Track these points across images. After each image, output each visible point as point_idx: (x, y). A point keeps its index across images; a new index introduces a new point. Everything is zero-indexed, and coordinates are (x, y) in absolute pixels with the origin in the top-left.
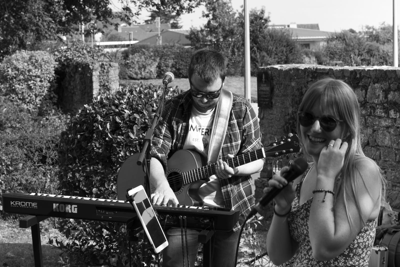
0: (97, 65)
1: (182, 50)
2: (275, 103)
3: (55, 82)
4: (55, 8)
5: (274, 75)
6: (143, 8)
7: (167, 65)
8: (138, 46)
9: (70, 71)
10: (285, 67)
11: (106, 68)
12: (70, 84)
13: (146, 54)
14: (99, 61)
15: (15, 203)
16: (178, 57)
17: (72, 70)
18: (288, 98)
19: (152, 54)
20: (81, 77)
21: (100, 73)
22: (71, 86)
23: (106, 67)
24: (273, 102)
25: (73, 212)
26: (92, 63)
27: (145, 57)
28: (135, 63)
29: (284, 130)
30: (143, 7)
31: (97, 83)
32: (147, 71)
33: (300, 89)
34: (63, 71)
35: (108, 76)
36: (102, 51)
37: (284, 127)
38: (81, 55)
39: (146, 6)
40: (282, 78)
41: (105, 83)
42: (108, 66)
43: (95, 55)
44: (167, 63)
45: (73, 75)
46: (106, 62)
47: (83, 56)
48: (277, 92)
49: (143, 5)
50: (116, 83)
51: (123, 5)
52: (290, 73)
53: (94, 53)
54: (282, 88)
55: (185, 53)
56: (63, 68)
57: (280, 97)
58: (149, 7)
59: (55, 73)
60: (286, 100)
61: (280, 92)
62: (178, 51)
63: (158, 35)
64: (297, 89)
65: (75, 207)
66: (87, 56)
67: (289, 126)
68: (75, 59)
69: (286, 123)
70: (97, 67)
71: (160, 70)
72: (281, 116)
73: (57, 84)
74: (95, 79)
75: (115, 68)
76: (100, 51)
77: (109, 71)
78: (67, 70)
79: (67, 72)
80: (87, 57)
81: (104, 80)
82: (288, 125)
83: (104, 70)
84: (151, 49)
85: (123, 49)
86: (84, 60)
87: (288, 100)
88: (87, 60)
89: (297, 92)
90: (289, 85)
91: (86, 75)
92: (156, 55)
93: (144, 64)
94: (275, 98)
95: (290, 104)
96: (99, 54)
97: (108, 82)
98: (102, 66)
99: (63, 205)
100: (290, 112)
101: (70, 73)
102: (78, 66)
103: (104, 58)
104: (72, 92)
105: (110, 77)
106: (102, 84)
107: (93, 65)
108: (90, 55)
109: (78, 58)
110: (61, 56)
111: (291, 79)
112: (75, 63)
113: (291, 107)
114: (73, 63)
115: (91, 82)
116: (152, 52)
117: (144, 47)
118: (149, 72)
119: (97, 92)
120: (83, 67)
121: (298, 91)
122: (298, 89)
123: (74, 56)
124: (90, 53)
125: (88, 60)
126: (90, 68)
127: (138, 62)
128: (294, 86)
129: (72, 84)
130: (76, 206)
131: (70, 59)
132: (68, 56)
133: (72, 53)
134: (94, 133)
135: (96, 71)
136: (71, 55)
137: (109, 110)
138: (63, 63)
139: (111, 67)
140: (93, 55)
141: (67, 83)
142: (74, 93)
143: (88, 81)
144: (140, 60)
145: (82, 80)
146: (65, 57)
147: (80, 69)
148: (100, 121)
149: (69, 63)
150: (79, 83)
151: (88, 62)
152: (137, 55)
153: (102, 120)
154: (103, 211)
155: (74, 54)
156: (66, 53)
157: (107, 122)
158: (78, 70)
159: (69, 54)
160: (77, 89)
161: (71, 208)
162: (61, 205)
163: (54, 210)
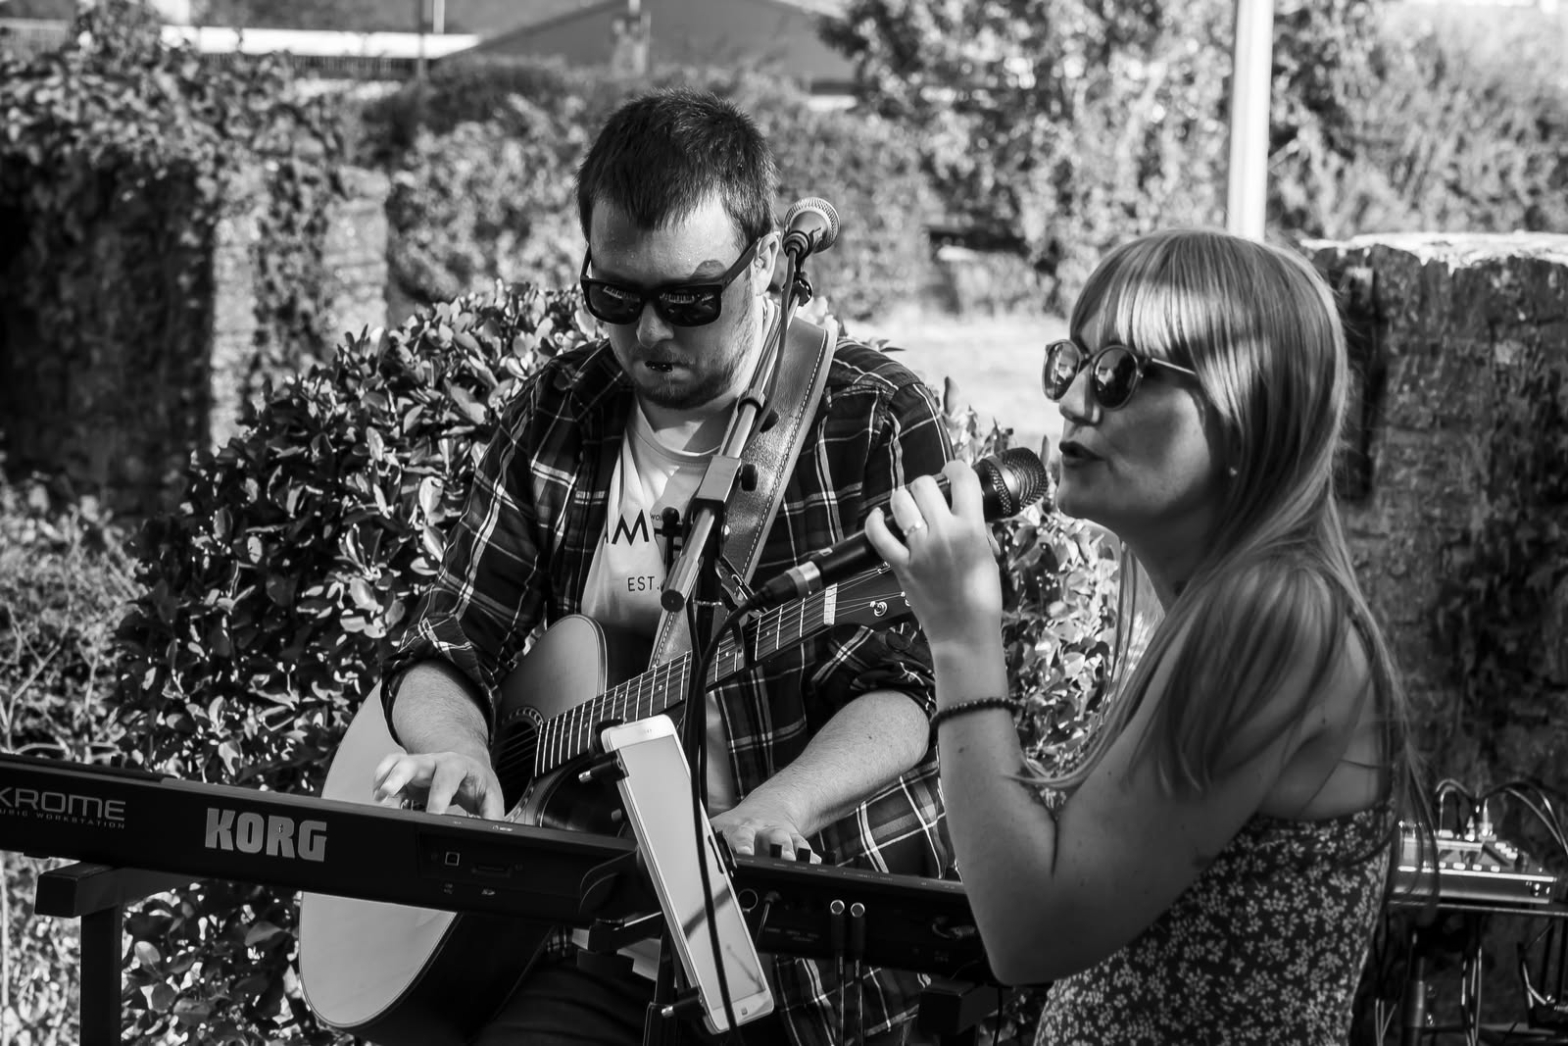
0: (248, 178)
1: (786, 123)
2: (1388, 468)
5: (1392, 293)
8: (482, 76)
9: (60, 205)
10: (1465, 248)
11: (307, 202)
12: (52, 292)
13: (535, 132)
14: (264, 154)
15: (10, 797)
17: (75, 199)
18: (1468, 438)
19: (578, 135)
20: (136, 248)
21: (264, 229)
22: (60, 305)
23: (306, 191)
24: (1379, 462)
25: (305, 854)
26: (218, 161)
27: (526, 158)
28: (457, 190)
29: (1434, 634)
31: (241, 292)
32: (534, 250)
33: (1545, 384)
34: (10, 202)
35: (318, 255)
36: (280, 84)
37: (1432, 614)
38: (139, 105)
40: (1441, 316)
41: (293, 300)
42: (324, 186)
43: (234, 111)
45: (79, 235)
46: (311, 160)
47: (155, 113)
48: (1401, 399)
50: (365, 301)
52: (1489, 285)
53: (227, 99)
54: (1436, 374)
55: (812, 143)
56: (13, 183)
57: (1422, 431)
60: (1457, 452)
61: (1424, 401)
63: (624, 1)
64: (1529, 385)
65: (314, 833)
66: (180, 112)
67: (1466, 614)
68: (99, 126)
69: (1447, 592)
70: (246, 188)
72: (1416, 547)
74: (231, 267)
75: (368, 205)
76: (267, 86)
77: (325, 224)
78: (41, 197)
79: (37, 211)
80: (181, 121)
81: (288, 278)
82: (1457, 601)
83: (296, 216)
84: (573, 103)
85: (373, 91)
86: (160, 141)
87: (1470, 454)
88: (180, 137)
89: (1524, 403)
90: (1480, 362)
91: (174, 237)
93: (519, 201)
94: (1390, 435)
95: (1477, 477)
96: (262, 105)
97: (313, 294)
98: (282, 187)
100: (1477, 525)
101: (60, 219)
102: (120, 175)
103: (291, 135)
104: (68, 343)
105: (329, 261)
106: (273, 303)
107: (223, 174)
108: (197, 106)
109: (117, 125)
111: (1495, 324)
112: (96, 154)
113: (1484, 495)
114: (85, 154)
115: (205, 286)
116: (581, 119)
117: (525, 84)
118: (550, 261)
119: (235, 357)
120: (151, 181)
121: (1534, 399)
122: (1532, 389)
123: (93, 109)
124: (203, 96)
125: (189, 140)
126: (200, 193)
127: (470, 185)
128: (1508, 369)
129: (67, 292)
130: (322, 826)
131: (67, 125)
132: (51, 103)
133: (74, 84)
134: (346, 529)
135: (241, 219)
136: (74, 102)
137: (435, 406)
138: (19, 148)
139: (337, 197)
140: (218, 112)
141: (35, 285)
142: (80, 354)
143: (184, 280)
144: (489, 169)
145: (138, 272)
146: (29, 106)
147: (127, 196)
148: (383, 465)
149: (56, 154)
150: (115, 288)
151: (187, 151)
152: (470, 134)
153: (392, 459)
154: (452, 859)
155: (95, 92)
156: (36, 82)
157: (419, 470)
158: (120, 200)
159: (59, 95)
160: (101, 329)
161: (295, 838)
162: (246, 818)
163: (210, 843)
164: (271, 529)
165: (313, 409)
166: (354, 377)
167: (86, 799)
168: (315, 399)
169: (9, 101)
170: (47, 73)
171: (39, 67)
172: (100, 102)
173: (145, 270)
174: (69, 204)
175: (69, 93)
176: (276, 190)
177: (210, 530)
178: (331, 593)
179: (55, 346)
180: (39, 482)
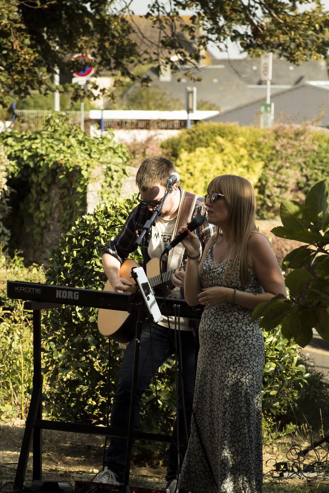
0: (97, 171)
3: (7, 202)
4: (12, 43)
6: (210, 42)
7: (283, 184)
9: (40, 181)
11: (115, 178)
12: (38, 208)
13: (226, 151)
14: (102, 163)
15: (19, 289)
16: (314, 162)
17: (44, 178)
19: (243, 151)
20: (63, 193)
21: (102, 186)
22: (41, 212)
23: (115, 174)
25: (75, 298)
26: (88, 166)
27: (223, 161)
28: (197, 174)
30: (211, 40)
34: (24, 180)
38: (64, 148)
39: (218, 39)
42: (121, 172)
43: (94, 150)
44: (284, 177)
45: (46, 190)
46: (117, 165)
47: (69, 151)
49: (210, 36)
51: (163, 34)
53: (92, 146)
56: (25, 174)
58: (225, 42)
59: (7, 184)
62: (316, 148)
63: (265, 99)
65: (76, 294)
66: (77, 150)
68: (51, 155)
70: (96, 174)
71: (262, 197)
73: (11, 208)
74: (92, 198)
76: (105, 141)
78: (34, 178)
79: (33, 182)
80: (77, 153)
83: (112, 182)
84: (241, 140)
86: (70, 159)
88: (77, 158)
91: (75, 189)
92: (254, 156)
96: (103, 148)
98: (108, 172)
99: (65, 292)
101: (40, 184)
102: (58, 170)
103: (112, 157)
104: (43, 224)
107: (89, 170)
108: (83, 148)
109: (57, 155)
110: (20, 148)
112: (51, 164)
114: (48, 164)
116: (245, 146)
117: (222, 133)
120: (68, 172)
123: (50, 149)
124: (84, 146)
125: (80, 159)
126: (83, 176)
127: (202, 171)
129: (42, 208)
130: (78, 293)
131: (42, 155)
132: (37, 148)
133: (44, 142)
134: (95, 248)
135: (95, 183)
136: (44, 148)
137: (115, 221)
138: (27, 162)
139: (125, 176)
140: (89, 150)
141: (33, 206)
142: (47, 227)
143: (78, 203)
144: (210, 165)
145: (64, 201)
146: (30, 150)
147: (61, 177)
148: (103, 234)
149: (38, 164)
150: (57, 206)
151: (79, 162)
152: (202, 152)
153: (105, 233)
154: (103, 299)
155: (50, 144)
156: (32, 141)
157: (111, 235)
158: (58, 178)
159: (39, 145)
160: (53, 219)
161: (73, 295)
162: (64, 292)
163: (57, 297)
164: (79, 249)
165: (88, 222)
166: (98, 215)
167: (33, 289)
168: (89, 220)
169: (24, 148)
170: (36, 138)
171: (33, 136)
172: (52, 147)
173: (66, 200)
174: (42, 180)
175: (43, 145)
176: (106, 174)
177: (65, 250)
178: (92, 262)
179: (39, 225)
180: (35, 266)
